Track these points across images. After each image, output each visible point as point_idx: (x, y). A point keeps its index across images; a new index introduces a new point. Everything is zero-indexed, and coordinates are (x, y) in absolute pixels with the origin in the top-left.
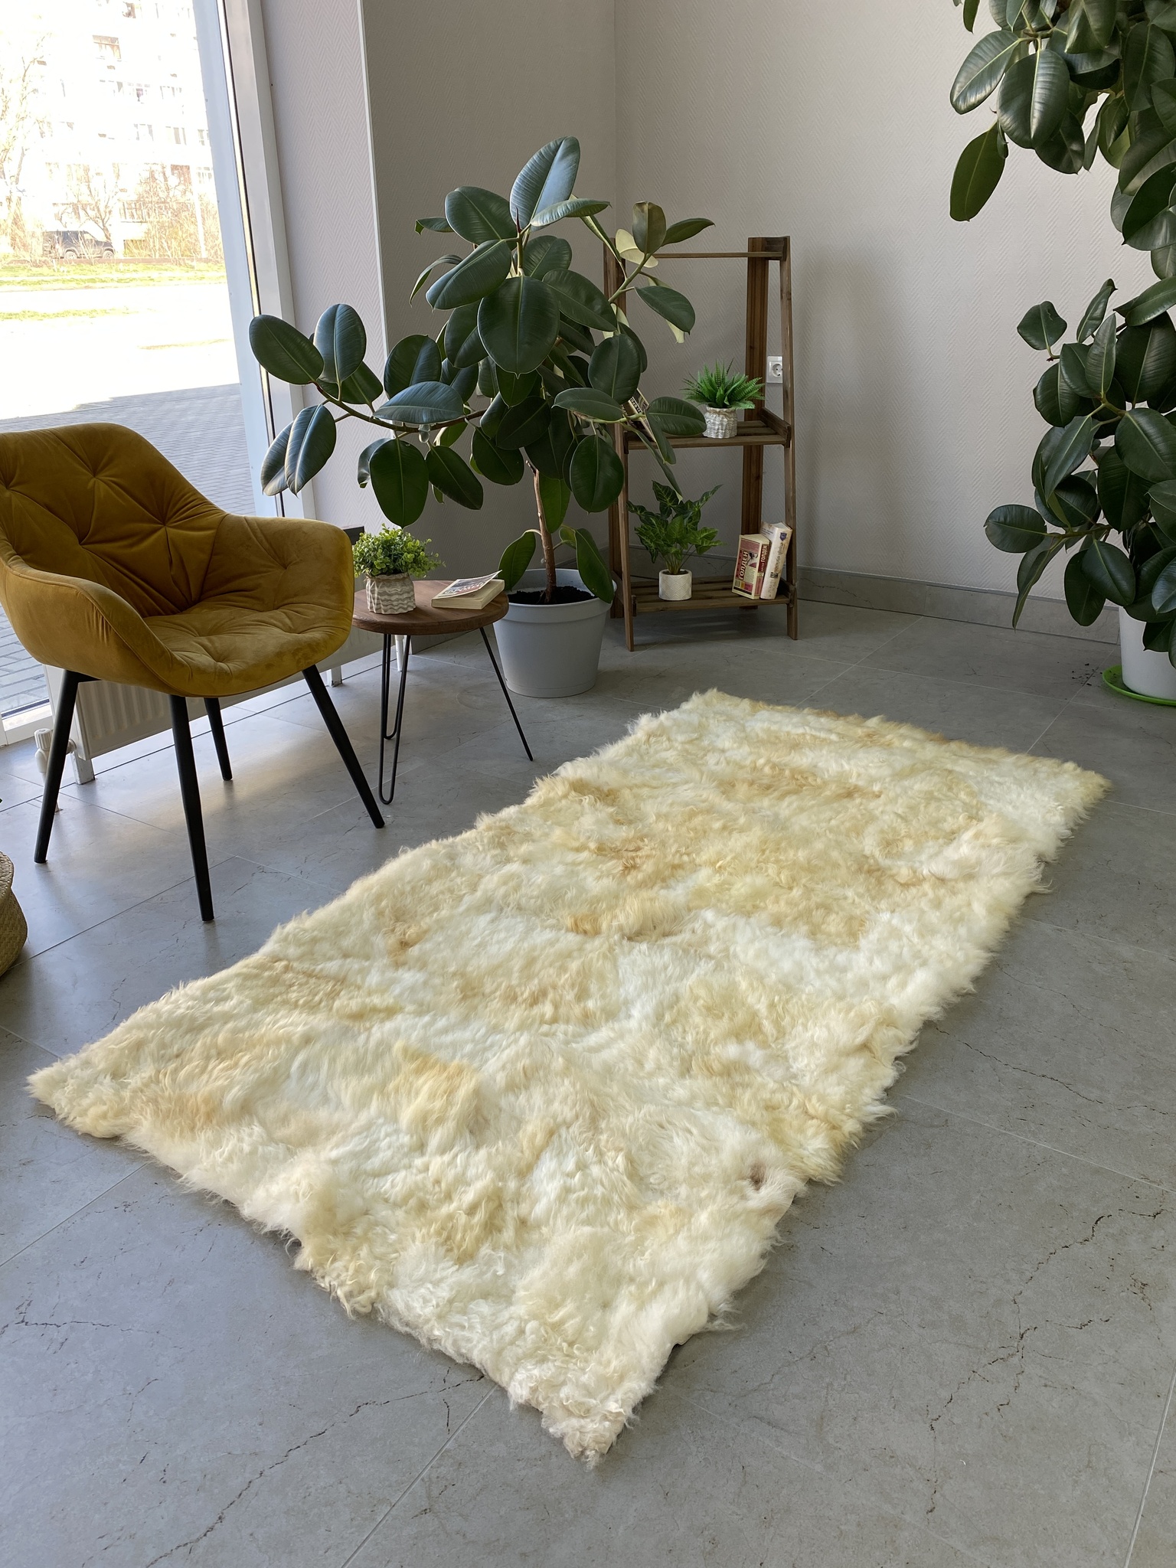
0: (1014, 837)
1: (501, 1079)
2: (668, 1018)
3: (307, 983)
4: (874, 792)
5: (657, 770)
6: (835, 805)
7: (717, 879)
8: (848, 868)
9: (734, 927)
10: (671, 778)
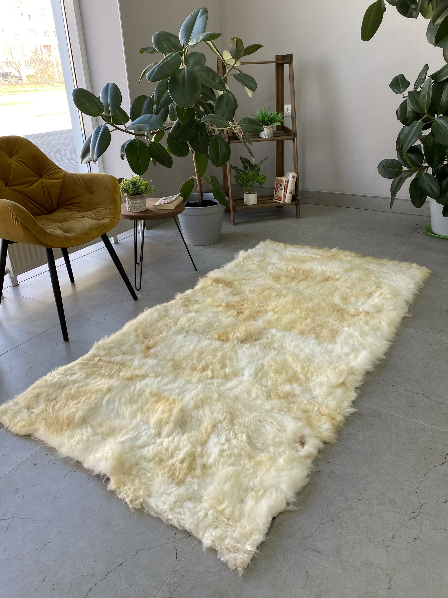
0: (396, 294)
1: (192, 403)
2: (260, 375)
3: (108, 366)
4: (337, 278)
5: (248, 273)
6: (321, 284)
7: (276, 316)
8: (329, 309)
9: (284, 336)
10: (254, 276)
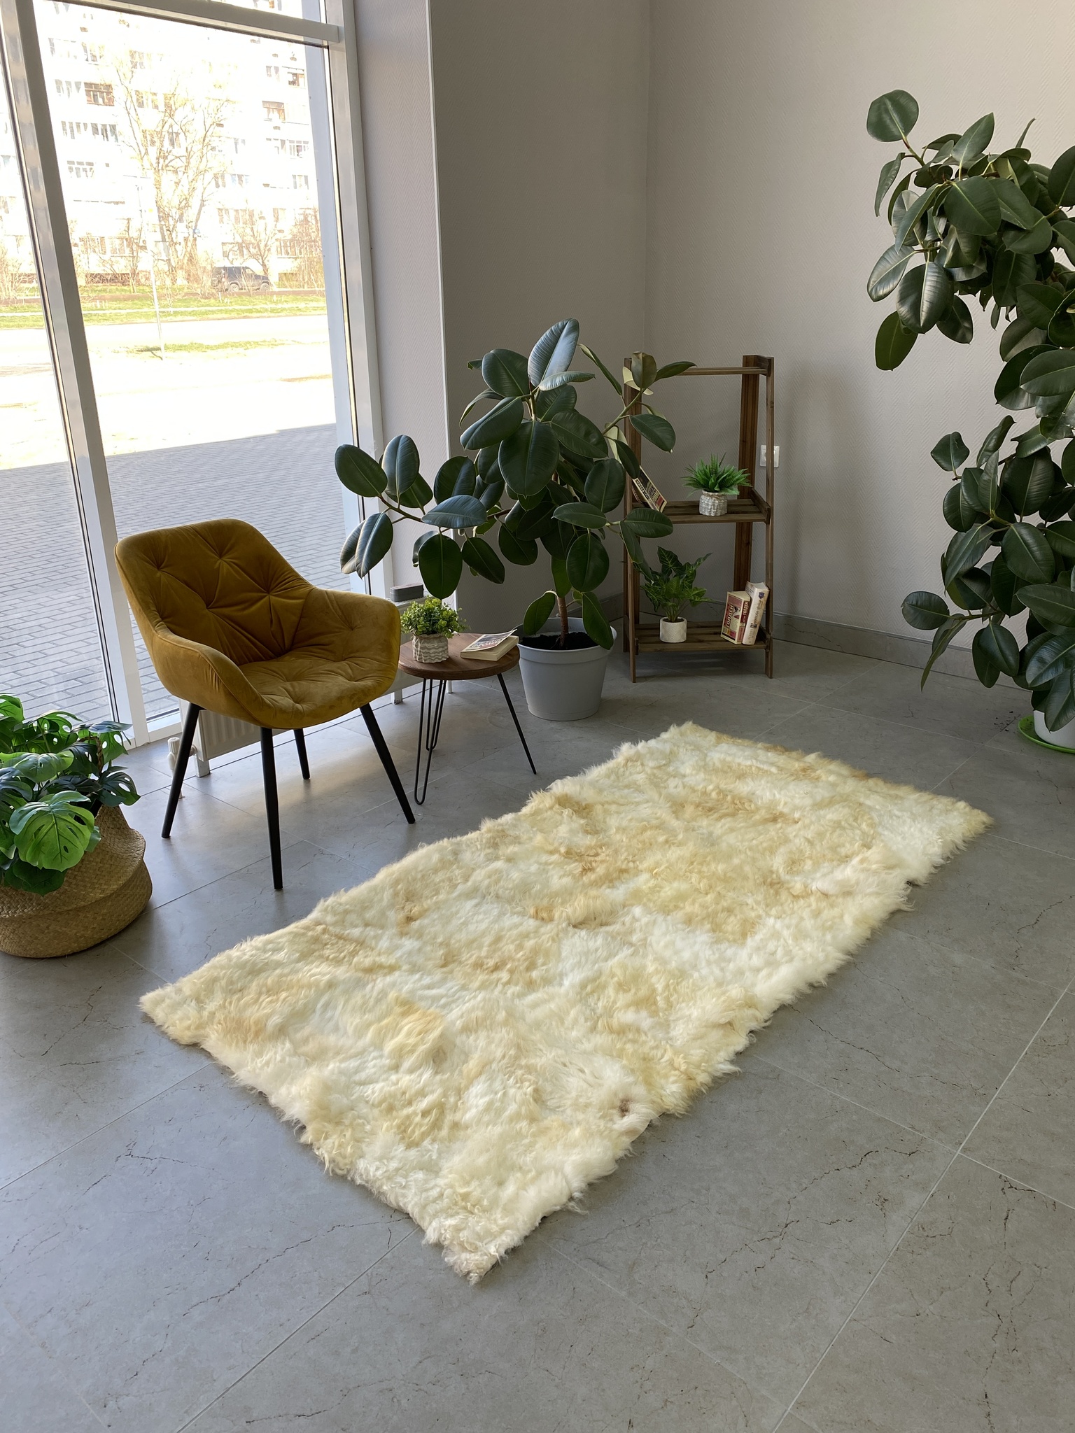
0: (890, 866)
1: (459, 1024)
2: (589, 988)
3: (337, 943)
4: (794, 819)
5: (626, 791)
6: (760, 828)
7: (652, 883)
8: (755, 880)
9: (655, 922)
10: (635, 798)
